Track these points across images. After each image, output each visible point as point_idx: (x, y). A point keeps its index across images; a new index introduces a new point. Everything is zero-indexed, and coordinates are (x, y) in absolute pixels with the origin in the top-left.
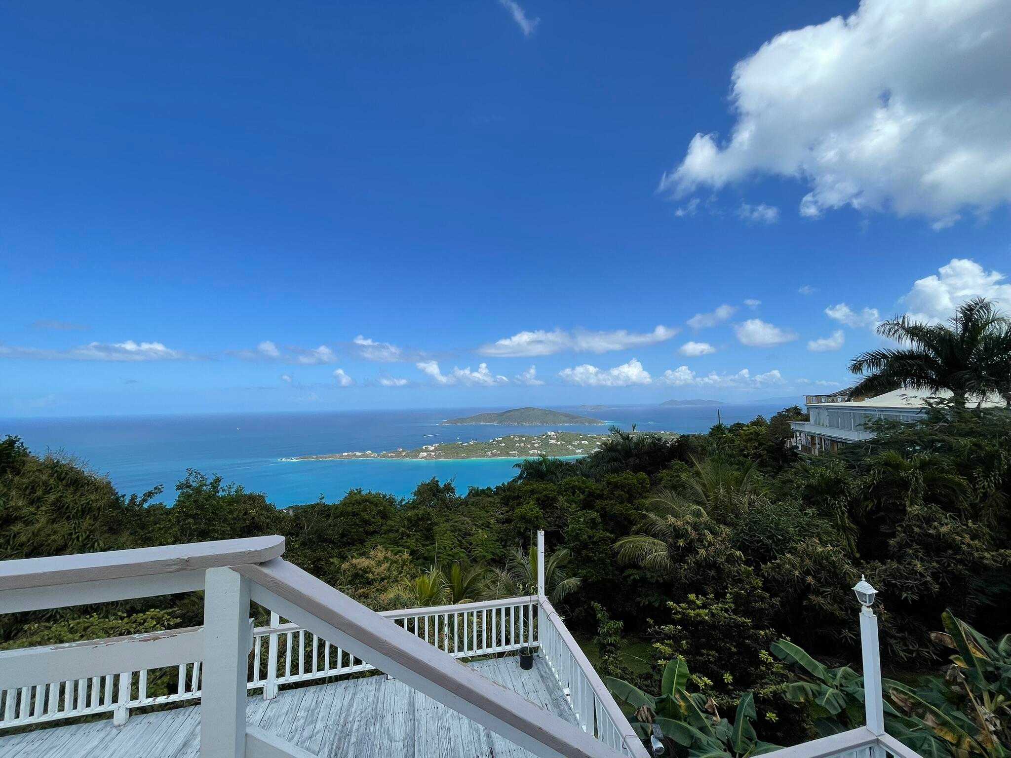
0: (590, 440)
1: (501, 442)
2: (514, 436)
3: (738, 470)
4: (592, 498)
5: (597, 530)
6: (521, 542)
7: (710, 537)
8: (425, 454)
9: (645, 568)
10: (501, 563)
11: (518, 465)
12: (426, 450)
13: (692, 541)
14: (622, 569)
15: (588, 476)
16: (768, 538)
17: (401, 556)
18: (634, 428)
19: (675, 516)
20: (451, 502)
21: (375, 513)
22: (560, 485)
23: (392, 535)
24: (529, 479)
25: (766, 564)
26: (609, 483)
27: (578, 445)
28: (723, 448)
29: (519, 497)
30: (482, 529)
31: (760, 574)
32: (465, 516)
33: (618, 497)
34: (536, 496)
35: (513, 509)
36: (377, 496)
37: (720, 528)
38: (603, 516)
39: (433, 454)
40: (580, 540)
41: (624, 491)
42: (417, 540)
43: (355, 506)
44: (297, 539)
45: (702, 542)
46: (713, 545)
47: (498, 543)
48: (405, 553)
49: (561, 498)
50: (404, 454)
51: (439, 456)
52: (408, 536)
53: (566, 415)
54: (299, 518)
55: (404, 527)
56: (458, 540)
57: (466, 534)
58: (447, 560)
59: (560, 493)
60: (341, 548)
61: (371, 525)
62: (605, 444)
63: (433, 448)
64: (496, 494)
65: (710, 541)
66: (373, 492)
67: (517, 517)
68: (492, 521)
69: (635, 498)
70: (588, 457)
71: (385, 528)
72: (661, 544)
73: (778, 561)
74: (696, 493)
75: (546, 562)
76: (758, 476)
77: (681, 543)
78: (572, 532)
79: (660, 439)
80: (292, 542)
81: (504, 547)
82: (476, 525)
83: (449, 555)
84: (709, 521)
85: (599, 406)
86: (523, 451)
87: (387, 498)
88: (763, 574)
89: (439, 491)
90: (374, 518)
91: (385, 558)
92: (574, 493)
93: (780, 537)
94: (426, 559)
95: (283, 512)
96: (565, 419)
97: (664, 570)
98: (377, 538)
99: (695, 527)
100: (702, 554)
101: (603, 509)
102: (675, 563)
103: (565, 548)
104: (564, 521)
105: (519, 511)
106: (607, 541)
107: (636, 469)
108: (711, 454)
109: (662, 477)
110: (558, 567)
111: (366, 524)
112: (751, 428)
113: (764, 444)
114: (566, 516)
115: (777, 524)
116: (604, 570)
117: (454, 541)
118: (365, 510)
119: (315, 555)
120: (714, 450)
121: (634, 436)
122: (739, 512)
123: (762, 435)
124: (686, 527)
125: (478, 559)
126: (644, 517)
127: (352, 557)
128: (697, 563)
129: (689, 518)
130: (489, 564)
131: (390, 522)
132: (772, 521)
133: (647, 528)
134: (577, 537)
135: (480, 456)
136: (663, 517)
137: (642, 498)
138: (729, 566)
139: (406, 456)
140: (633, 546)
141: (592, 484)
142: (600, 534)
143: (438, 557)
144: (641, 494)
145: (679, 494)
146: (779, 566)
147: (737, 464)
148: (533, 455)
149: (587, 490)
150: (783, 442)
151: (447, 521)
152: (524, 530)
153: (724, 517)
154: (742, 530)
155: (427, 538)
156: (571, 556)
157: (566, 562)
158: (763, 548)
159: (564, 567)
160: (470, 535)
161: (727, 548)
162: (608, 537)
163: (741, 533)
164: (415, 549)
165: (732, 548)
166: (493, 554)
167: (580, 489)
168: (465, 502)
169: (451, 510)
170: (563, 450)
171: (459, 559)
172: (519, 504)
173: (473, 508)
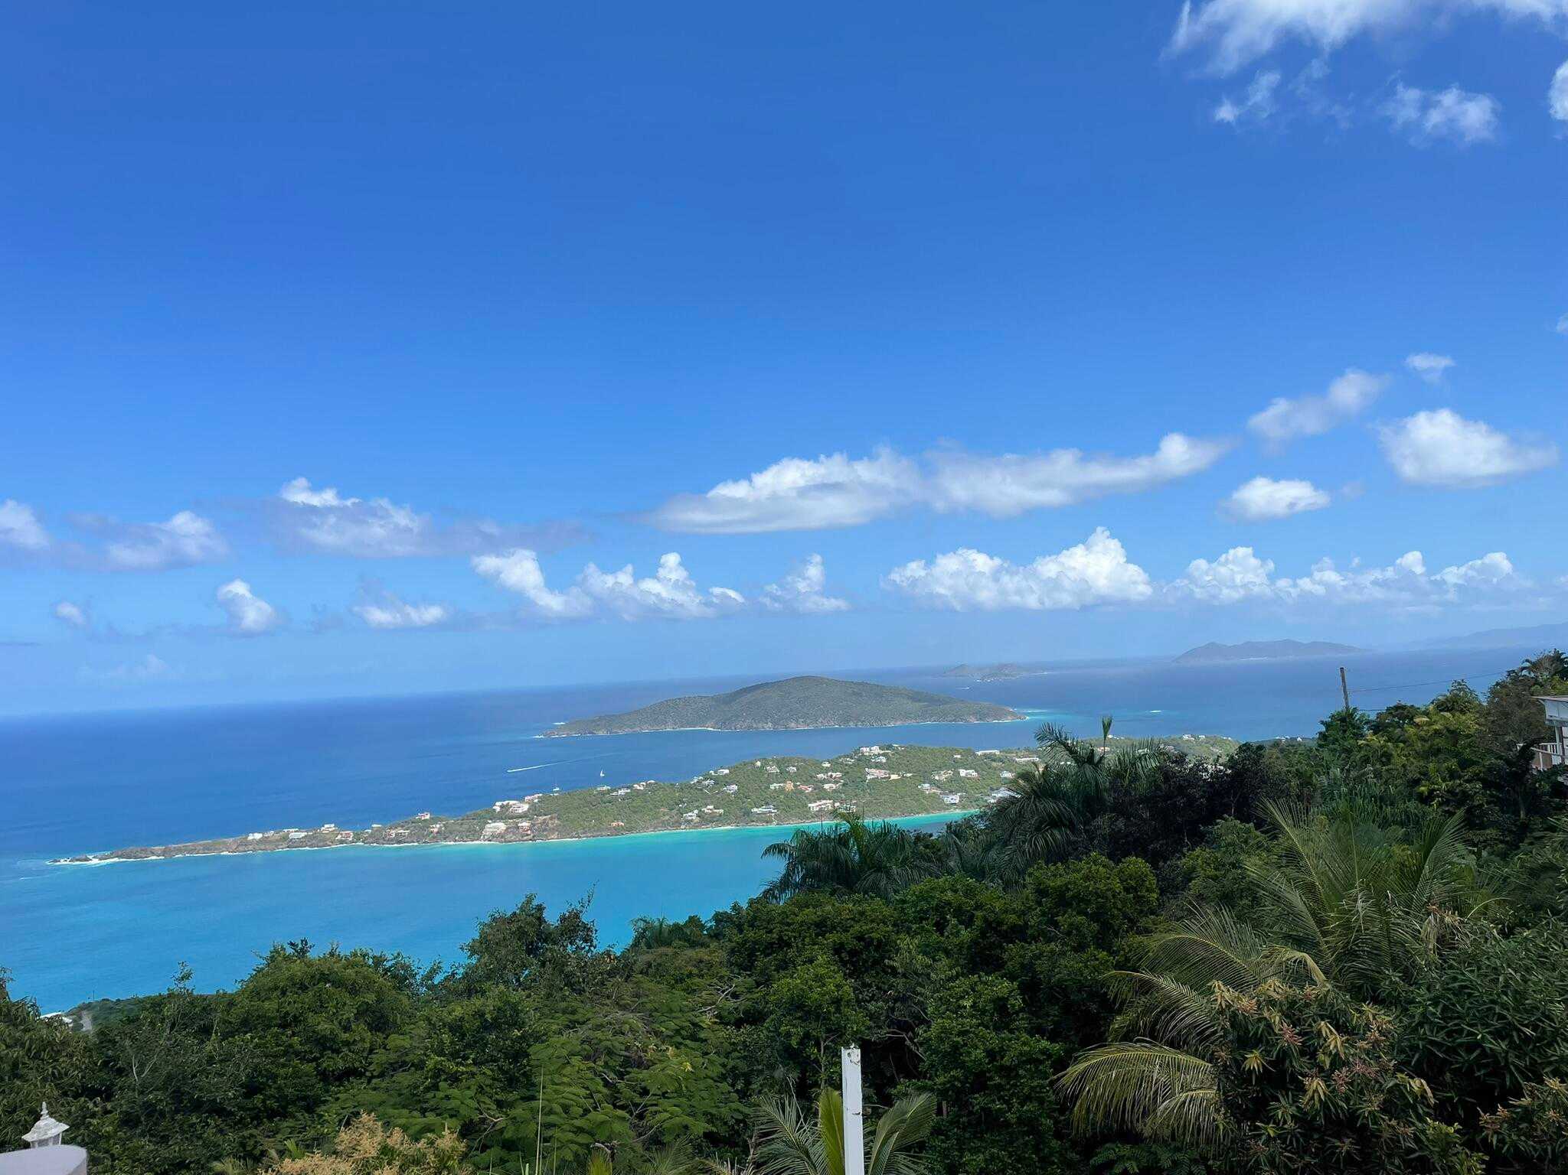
0: (985, 765)
1: (726, 781)
2: (765, 763)
3: (1407, 840)
4: (993, 939)
5: (1011, 1031)
6: (793, 1077)
7: (1335, 1041)
8: (501, 826)
9: (1155, 1138)
10: (733, 1145)
11: (778, 849)
12: (504, 815)
13: (1284, 1055)
14: (1089, 1146)
15: (980, 873)
16: (1498, 1035)
17: (431, 1143)
18: (1106, 728)
19: (1237, 982)
20: (583, 969)
21: (349, 1014)
22: (904, 902)
23: (404, 1079)
24: (811, 889)
25: (1494, 1112)
26: (1042, 892)
27: (950, 780)
28: (1359, 779)
29: (783, 944)
30: (678, 1046)
31: (1478, 1139)
32: (624, 1008)
33: (1069, 933)
34: (832, 938)
35: (766, 981)
36: (355, 961)
37: (1360, 1012)
38: (1030, 988)
39: (525, 824)
40: (962, 1065)
41: (1086, 914)
42: (481, 1089)
43: (290, 997)
44: (109, 1106)
45: (1313, 1055)
46: (1346, 1063)
47: (725, 1086)
48: (446, 1132)
49: (905, 942)
50: (436, 828)
51: (542, 831)
52: (454, 1079)
53: (915, 697)
54: (114, 1043)
55: (441, 1053)
56: (606, 1084)
57: (627, 1062)
58: (575, 1147)
59: (900, 926)
60: (246, 1127)
61: (338, 1051)
62: (1026, 776)
63: (526, 807)
64: (716, 935)
65: (1337, 1054)
66: (344, 951)
67: (778, 1004)
68: (707, 1020)
69: (1116, 934)
70: (980, 817)
71: (380, 1057)
72: (1197, 1067)
73: (1526, 1101)
74: (1289, 914)
75: (869, 1135)
76: (1461, 857)
77: (1254, 1060)
78: (941, 1040)
79: (1181, 759)
80: (93, 1115)
81: (743, 1095)
82: (657, 1034)
83: (580, 1130)
84: (1331, 995)
85: (1005, 666)
86: (792, 804)
87: (388, 965)
88: (1485, 1139)
89: (546, 937)
90: (347, 1029)
91: (386, 1151)
92: (940, 927)
93: (1528, 1031)
94: (509, 1146)
95: (62, 1023)
96: (910, 706)
97: (1208, 1141)
98: (358, 1089)
99: (1292, 1011)
100: (1316, 1091)
101: (1028, 967)
102: (1239, 1122)
103: (921, 1089)
104: (916, 1009)
105: (786, 985)
106: (1041, 1062)
107: (1118, 849)
108: (1328, 795)
109: (1193, 869)
110: (904, 1148)
111: (325, 1048)
112: (1434, 718)
113: (1474, 763)
114: (921, 994)
115: (1520, 996)
116: (1037, 1150)
117: (593, 1087)
118: (320, 1006)
119: (164, 1153)
120: (1334, 784)
121: (1108, 751)
122: (1414, 964)
123: (1468, 736)
124: (1266, 1014)
125: (666, 1139)
126: (1146, 988)
127: (282, 1153)
128: (1302, 1119)
129: (1275, 987)
130: (699, 1150)
131: (396, 1040)
132: (1507, 985)
133: (1156, 1022)
134: (954, 1056)
135: (665, 825)
136: (1201, 987)
137: (1139, 933)
138: (1394, 1122)
139: (443, 835)
140: (1117, 1078)
141: (993, 897)
142: (1022, 1043)
143: (546, 1140)
144: (1132, 922)
145: (1240, 918)
146: (1527, 1115)
147: (1402, 824)
148: (820, 814)
149: (979, 914)
150: (1527, 755)
151: (572, 1025)
152: (801, 1043)
153: (1373, 979)
154: (1424, 1015)
155: (511, 1082)
156: (939, 1112)
157: (926, 1131)
158: (1486, 1066)
159: (922, 1146)
160: (640, 1064)
161: (1384, 1070)
162: (1043, 1052)
163: (1421, 1024)
164: (476, 1117)
165: (1398, 1069)
166: (711, 1118)
167: (958, 912)
168: (624, 968)
169: (581, 992)
170: (905, 796)
171: (610, 1139)
172: (784, 966)
173: (648, 984)
